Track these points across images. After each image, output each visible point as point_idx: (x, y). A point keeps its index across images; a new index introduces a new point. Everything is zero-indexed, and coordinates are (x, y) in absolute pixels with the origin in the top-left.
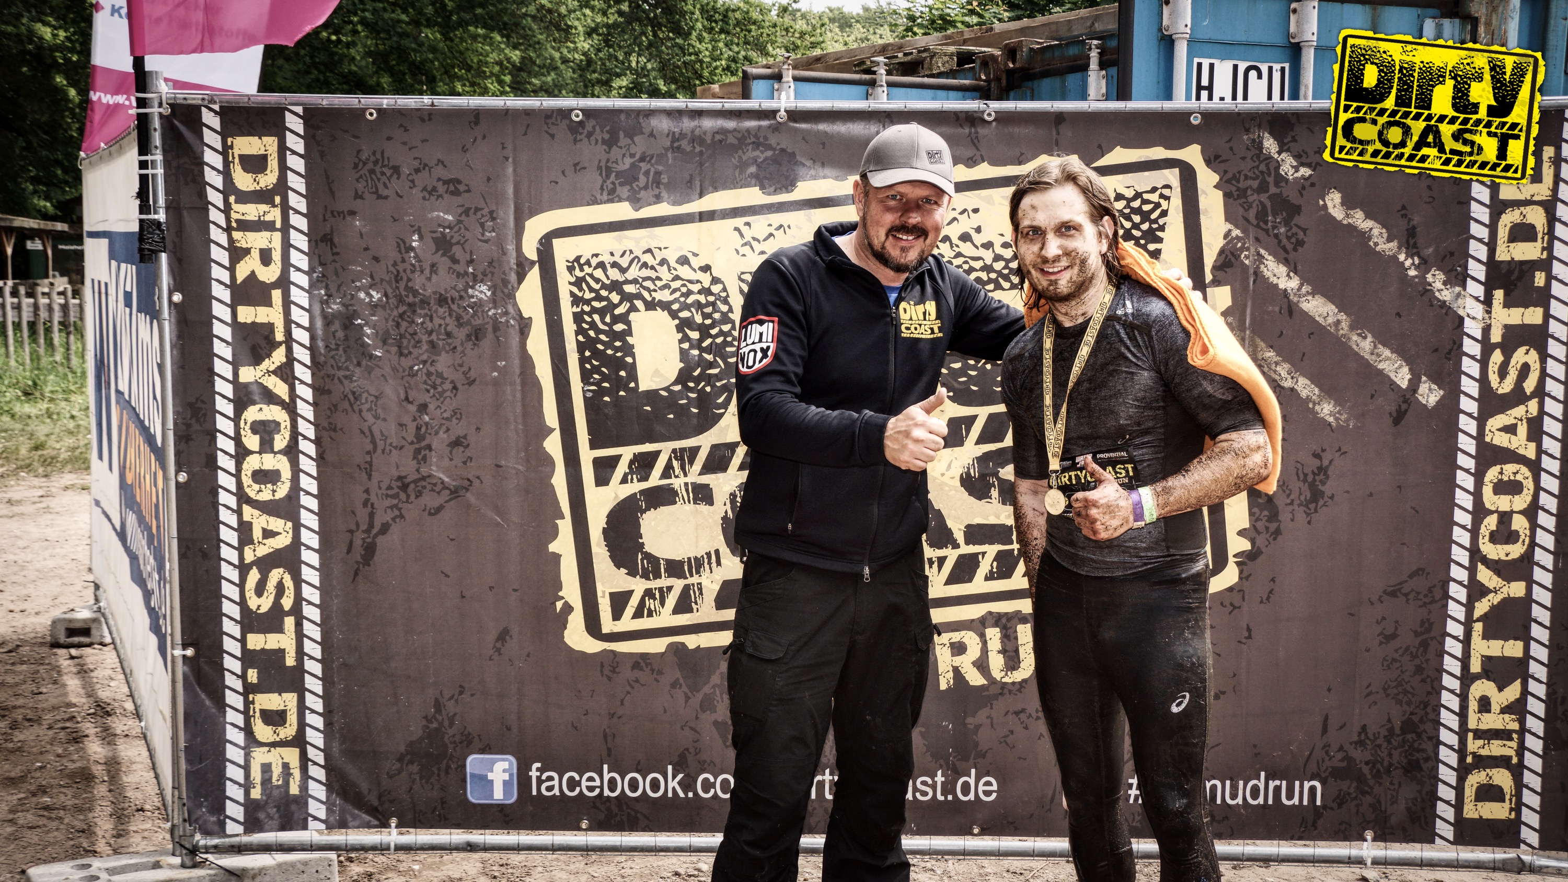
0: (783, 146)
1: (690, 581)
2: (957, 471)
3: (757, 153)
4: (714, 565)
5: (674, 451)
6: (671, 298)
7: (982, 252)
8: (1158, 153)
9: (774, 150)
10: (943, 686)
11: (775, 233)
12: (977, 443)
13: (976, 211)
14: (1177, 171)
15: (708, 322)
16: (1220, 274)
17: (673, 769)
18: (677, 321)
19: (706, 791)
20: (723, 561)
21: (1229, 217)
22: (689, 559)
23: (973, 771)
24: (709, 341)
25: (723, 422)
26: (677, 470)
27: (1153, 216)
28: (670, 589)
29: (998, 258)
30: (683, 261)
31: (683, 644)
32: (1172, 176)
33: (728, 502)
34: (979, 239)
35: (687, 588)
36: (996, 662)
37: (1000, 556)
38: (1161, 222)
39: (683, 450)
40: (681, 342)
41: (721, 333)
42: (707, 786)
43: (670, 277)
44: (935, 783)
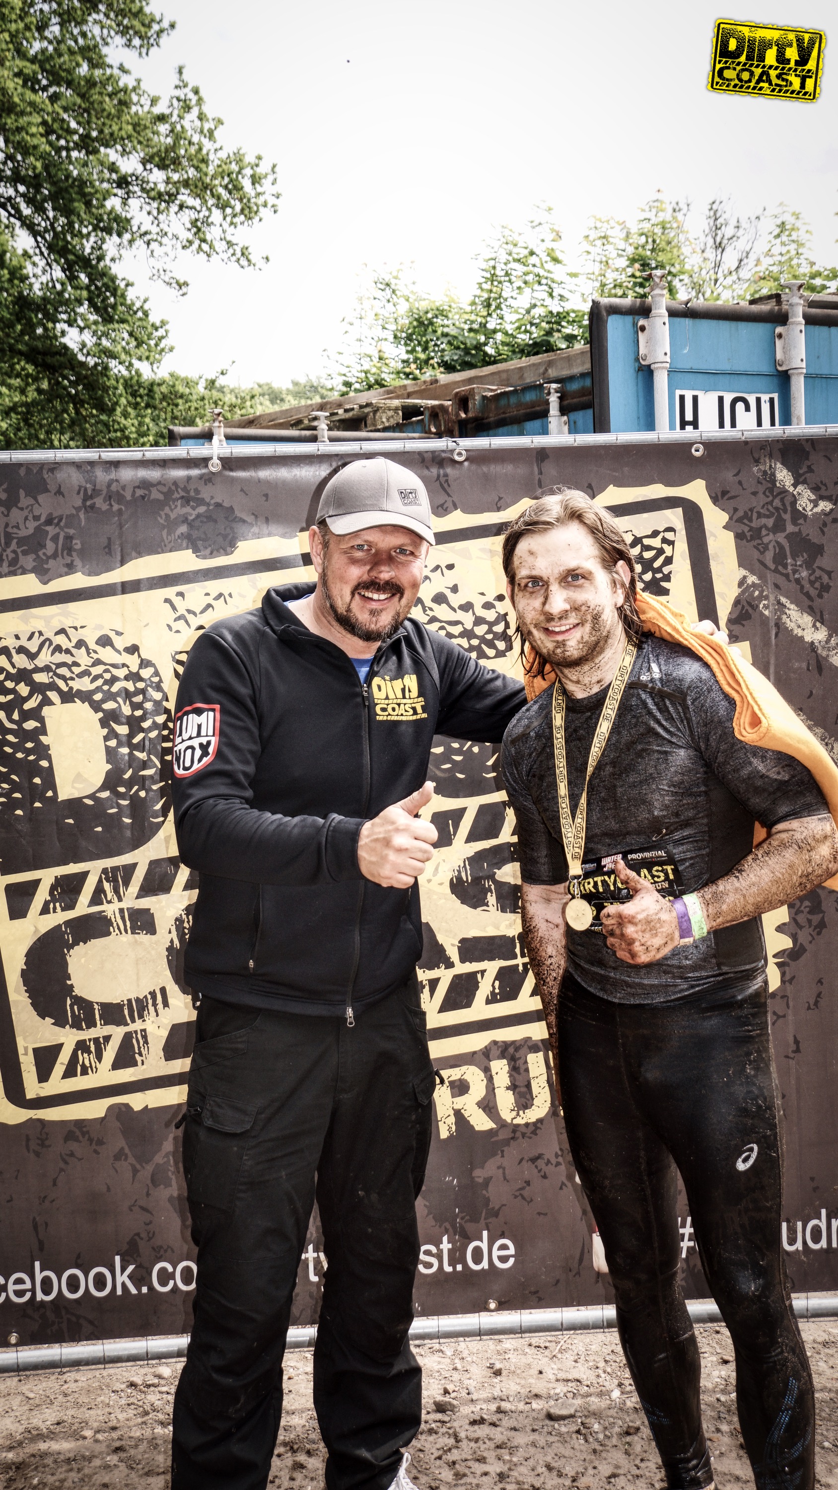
0: (218, 500)
1: (132, 1027)
2: (446, 875)
3: (187, 509)
4: (160, 1006)
5: (105, 871)
6: (92, 687)
7: (460, 615)
8: (657, 491)
9: (208, 504)
10: (444, 1134)
11: (213, 603)
12: (468, 840)
13: (450, 567)
14: (679, 511)
15: (138, 713)
16: (737, 628)
17: (122, 1260)
18: (101, 715)
19: (163, 1283)
20: (170, 1001)
21: (743, 562)
22: (129, 1001)
23: (485, 1234)
24: (140, 736)
25: (161, 834)
26: (110, 894)
27: (657, 564)
28: (107, 1039)
29: (479, 621)
30: (104, 641)
31: (127, 1106)
32: (675, 517)
33: (173, 929)
34: (456, 600)
35: (128, 1037)
36: (505, 1101)
37: (501, 974)
38: (666, 570)
39: (115, 869)
40: (106, 738)
41: (155, 726)
42: (165, 1277)
43: (90, 661)
44: (440, 1252)
